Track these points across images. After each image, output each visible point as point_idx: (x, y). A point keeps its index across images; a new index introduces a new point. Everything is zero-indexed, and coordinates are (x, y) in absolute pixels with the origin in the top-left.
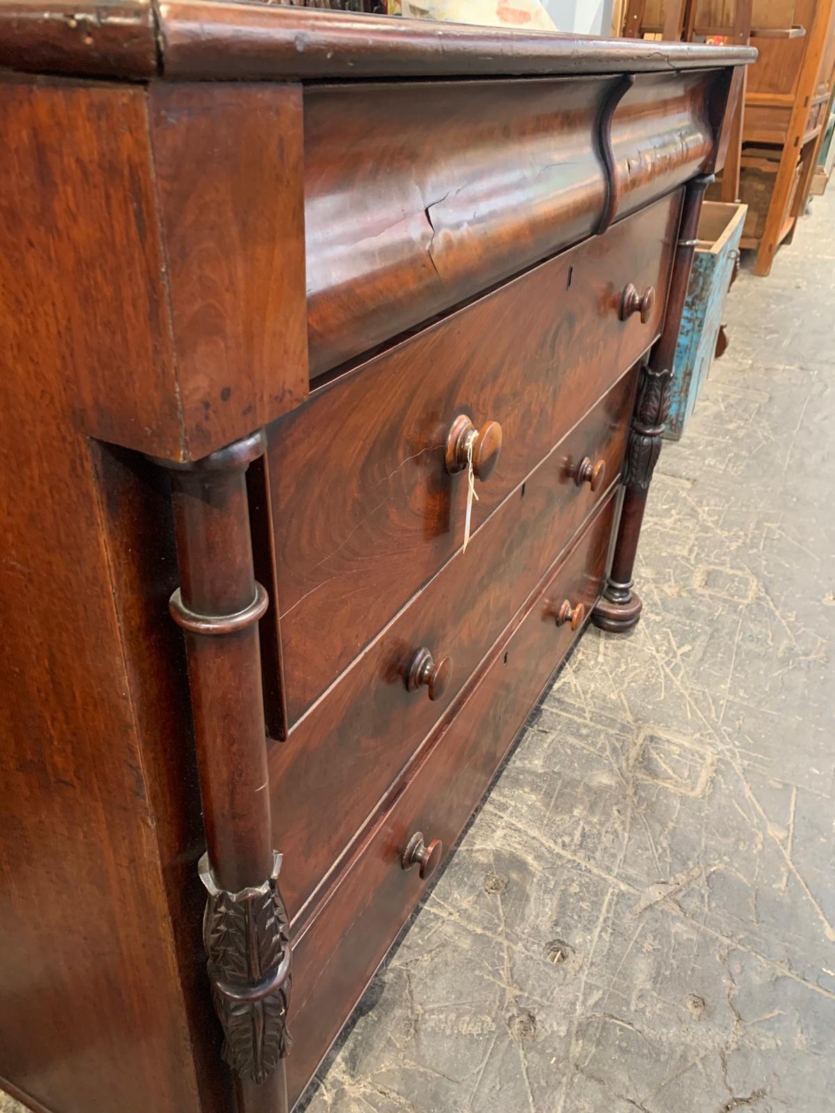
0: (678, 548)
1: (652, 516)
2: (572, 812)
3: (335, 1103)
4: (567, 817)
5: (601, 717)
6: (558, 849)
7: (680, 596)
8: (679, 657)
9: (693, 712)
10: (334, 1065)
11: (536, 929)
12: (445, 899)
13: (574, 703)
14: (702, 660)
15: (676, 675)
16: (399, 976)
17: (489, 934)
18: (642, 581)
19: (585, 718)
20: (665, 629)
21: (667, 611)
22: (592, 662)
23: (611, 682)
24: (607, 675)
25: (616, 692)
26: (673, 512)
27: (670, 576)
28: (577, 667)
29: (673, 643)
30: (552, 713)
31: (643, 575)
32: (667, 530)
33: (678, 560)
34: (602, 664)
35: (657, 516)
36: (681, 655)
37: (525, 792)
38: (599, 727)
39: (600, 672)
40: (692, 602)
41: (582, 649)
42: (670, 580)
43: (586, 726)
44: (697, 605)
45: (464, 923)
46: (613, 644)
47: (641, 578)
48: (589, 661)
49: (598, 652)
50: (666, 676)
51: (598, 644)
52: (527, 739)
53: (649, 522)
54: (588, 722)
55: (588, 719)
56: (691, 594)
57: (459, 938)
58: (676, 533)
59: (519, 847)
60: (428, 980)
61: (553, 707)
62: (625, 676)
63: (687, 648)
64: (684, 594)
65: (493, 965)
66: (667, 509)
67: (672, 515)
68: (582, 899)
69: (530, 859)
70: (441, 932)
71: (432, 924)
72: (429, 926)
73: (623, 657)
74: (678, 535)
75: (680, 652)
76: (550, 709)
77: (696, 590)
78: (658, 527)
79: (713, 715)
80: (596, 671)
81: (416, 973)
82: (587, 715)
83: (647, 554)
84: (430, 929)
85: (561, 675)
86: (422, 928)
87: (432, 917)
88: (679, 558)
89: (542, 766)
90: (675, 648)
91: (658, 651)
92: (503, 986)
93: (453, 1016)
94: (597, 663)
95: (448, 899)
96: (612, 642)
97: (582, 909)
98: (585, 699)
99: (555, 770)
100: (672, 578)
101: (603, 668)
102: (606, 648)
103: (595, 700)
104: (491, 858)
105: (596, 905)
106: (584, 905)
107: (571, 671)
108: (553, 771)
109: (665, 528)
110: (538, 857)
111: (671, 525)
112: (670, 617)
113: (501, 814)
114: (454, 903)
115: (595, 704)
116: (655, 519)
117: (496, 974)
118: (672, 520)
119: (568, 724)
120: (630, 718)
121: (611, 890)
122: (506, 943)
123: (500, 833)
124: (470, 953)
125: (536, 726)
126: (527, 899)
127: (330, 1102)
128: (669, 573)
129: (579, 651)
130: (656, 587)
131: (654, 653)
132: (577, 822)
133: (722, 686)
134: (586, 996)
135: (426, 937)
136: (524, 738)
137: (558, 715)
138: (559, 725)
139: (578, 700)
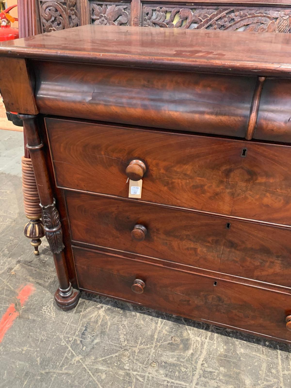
2: (221, 367)
3: (97, 308)
4: (217, 365)
6: (200, 362)
10: (106, 305)
11: (161, 355)
12: (164, 324)
16: (134, 316)
17: (155, 340)
19: (283, 371)
30: (277, 355)
37: (223, 347)
38: (282, 379)
43: (278, 372)
45: (157, 331)
54: (281, 373)
55: (283, 373)
57: (151, 331)
59: (195, 346)
60: (135, 324)
61: (281, 355)
65: (144, 342)
68: (179, 372)
69: (191, 351)
70: (152, 325)
71: (154, 322)
72: (153, 321)
76: (279, 354)
81: (136, 320)
82: (286, 372)
84: (152, 322)
86: (152, 319)
87: (157, 322)
89: (241, 353)
92: (138, 346)
93: (125, 333)
95: (165, 325)
97: (175, 372)
99: (241, 358)
104: (186, 337)
105: (178, 378)
106: (177, 373)
108: (240, 357)
110: (192, 354)
113: (208, 338)
114: (164, 327)
117: (141, 343)
121: (188, 385)
122: (154, 346)
123: (199, 339)
124: (147, 335)
125: (264, 349)
126: (172, 352)
127: (97, 307)
132: (216, 369)
134: (140, 376)
135: (149, 321)
136: (253, 344)
137: (277, 358)
138: (271, 359)
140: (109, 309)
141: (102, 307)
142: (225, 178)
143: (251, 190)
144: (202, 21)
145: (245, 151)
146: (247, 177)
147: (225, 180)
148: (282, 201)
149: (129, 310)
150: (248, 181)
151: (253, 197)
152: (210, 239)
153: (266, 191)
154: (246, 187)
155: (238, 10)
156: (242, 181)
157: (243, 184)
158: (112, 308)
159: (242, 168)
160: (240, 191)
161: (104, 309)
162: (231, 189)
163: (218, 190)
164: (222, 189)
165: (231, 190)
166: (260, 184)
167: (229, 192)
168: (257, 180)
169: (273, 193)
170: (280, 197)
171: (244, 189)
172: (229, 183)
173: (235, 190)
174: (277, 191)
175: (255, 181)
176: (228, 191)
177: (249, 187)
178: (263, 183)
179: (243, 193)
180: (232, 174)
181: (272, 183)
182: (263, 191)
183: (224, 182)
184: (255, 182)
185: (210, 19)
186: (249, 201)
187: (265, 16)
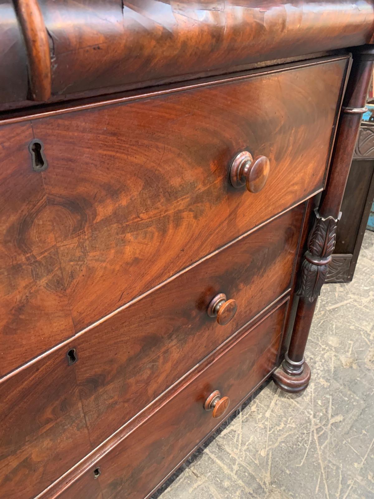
0: (365, 323)
1: (354, 294)
5: (245, 472)
7: (351, 367)
8: (329, 426)
9: (321, 488)
13: (230, 452)
14: (348, 433)
15: (320, 444)
18: (327, 348)
19: (232, 471)
20: (328, 396)
21: (336, 379)
22: (260, 416)
23: (267, 439)
24: (266, 431)
25: (267, 449)
26: (371, 293)
27: (349, 348)
28: (247, 418)
29: (330, 411)
30: (210, 458)
31: (330, 343)
32: (362, 307)
33: (360, 334)
34: (267, 420)
35: (358, 295)
36: (332, 424)
38: (240, 482)
39: (263, 427)
40: (359, 375)
41: (257, 401)
42: (348, 351)
43: (230, 478)
44: (361, 378)
46: (283, 402)
47: (327, 345)
48: (259, 414)
49: (268, 407)
50: (313, 442)
51: (271, 399)
52: (179, 480)
53: (351, 298)
54: (233, 474)
55: (234, 472)
56: (360, 367)
58: (368, 310)
61: (212, 452)
62: (280, 435)
63: (339, 418)
64: (355, 366)
66: (367, 290)
67: (369, 296)
73: (285, 417)
74: (368, 312)
75: (332, 421)
76: (210, 454)
77: (365, 364)
78: (356, 304)
80: (260, 425)
82: (236, 467)
83: (339, 325)
85: (233, 423)
88: (362, 333)
90: (330, 416)
91: (314, 417)
94: (263, 417)
96: (283, 399)
98: (241, 451)
100: (350, 350)
101: (266, 423)
102: (276, 404)
103: (248, 454)
107: (241, 421)
109: (361, 305)
111: (365, 304)
112: (336, 385)
115: (246, 457)
116: (356, 297)
118: (368, 299)
119: (217, 472)
120: (268, 480)
125: (192, 468)
128: (350, 344)
129: (255, 402)
130: (335, 356)
131: (311, 417)
133: (356, 465)
136: (178, 478)
137: (213, 462)
138: (210, 472)
139: (235, 450)
142: (19, 254)
143: (94, 248)
145: (37, 148)
146: (71, 221)
147: (23, 258)
150: (78, 229)
151: (104, 261)
154: (81, 245)
156: (66, 237)
157: (71, 244)
159: (51, 202)
160: (72, 263)
162: (49, 272)
163: (18, 296)
164: (25, 288)
165: (50, 277)
166: (107, 221)
167: (47, 284)
168: (96, 216)
170: (150, 229)
171: (78, 253)
172: (36, 262)
173: (60, 268)
174: (142, 219)
175: (94, 219)
176: (43, 282)
177: (87, 242)
178: (110, 216)
179: (81, 265)
180: (33, 234)
181: (127, 207)
182: (117, 234)
183: (24, 267)
184: (95, 222)
186: (101, 274)
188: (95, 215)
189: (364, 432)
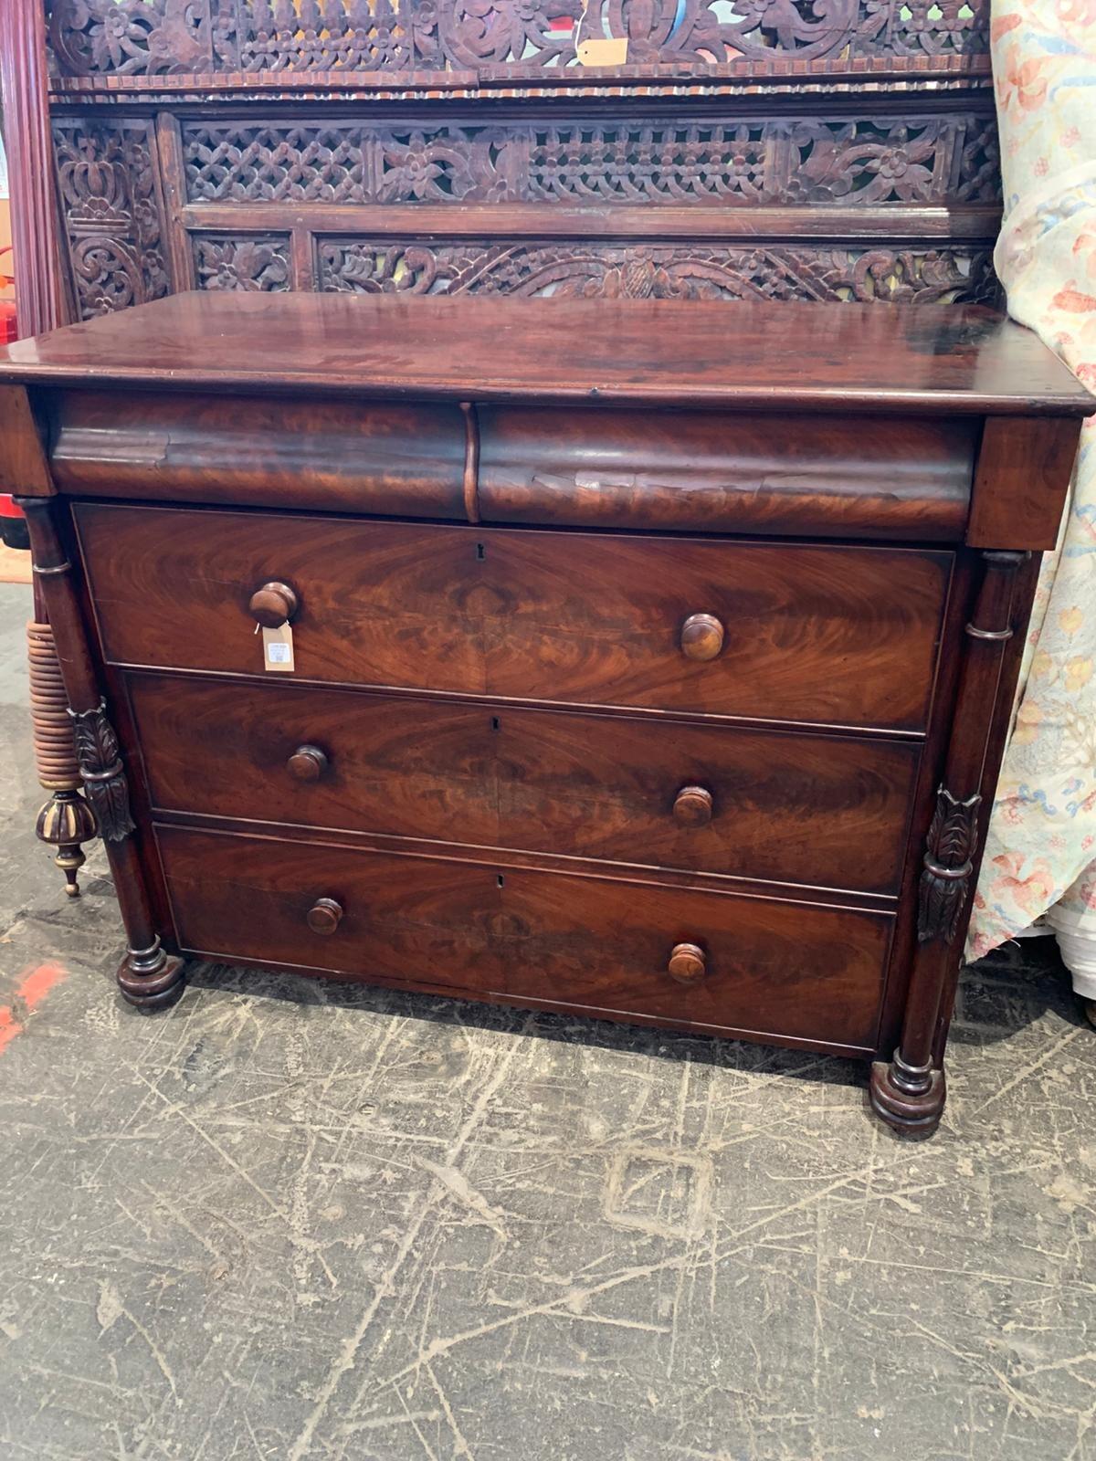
2: (535, 1102)
3: (232, 1003)
4: (527, 1098)
5: (699, 1116)
6: (484, 1098)
7: (1057, 1201)
8: (881, 1196)
9: (764, 1213)
10: (258, 997)
11: (389, 1090)
12: (406, 1027)
13: (712, 1089)
14: (894, 1225)
15: (835, 1193)
16: (328, 1014)
17: (378, 1060)
18: (1059, 1149)
19: (687, 1102)
20: (941, 1179)
21: (995, 1182)
22: (802, 1101)
23: (772, 1122)
24: (784, 1117)
25: (756, 1129)
28: (781, 1086)
29: (912, 1190)
30: (682, 1071)
31: (1082, 1151)
34: (803, 1111)
36: (888, 1200)
37: (549, 1063)
38: (681, 1116)
39: (786, 1110)
40: (1050, 1216)
41: (825, 1088)
43: (675, 1104)
44: (1045, 1221)
45: (386, 1043)
46: (859, 1119)
47: (1071, 1147)
48: (804, 1098)
49: (829, 1104)
50: (826, 1182)
51: (845, 1104)
52: (625, 1054)
54: (684, 1105)
55: (688, 1105)
57: (370, 1042)
59: (477, 1067)
60: (328, 1030)
61: (691, 1070)
62: (795, 1136)
63: (911, 1207)
64: (1065, 1205)
65: (348, 1067)
68: (428, 1119)
69: (465, 1077)
70: (373, 1030)
71: (380, 1024)
72: (377, 1022)
73: (833, 1132)
75: (895, 1198)
76: (687, 1069)
79: (768, 1237)
80: (787, 1107)
81: (333, 1023)
82: (695, 1104)
84: (375, 1024)
85: (758, 1075)
86: (375, 1018)
87: (387, 1023)
89: (593, 1072)
90: (902, 1192)
91: (876, 1171)
92: (331, 1076)
93: (301, 1051)
94: (805, 1105)
95: (407, 1029)
97: (417, 1120)
98: (725, 1100)
99: (590, 1083)
101: (797, 1112)
102: (845, 1112)
103: (729, 1110)
104: (460, 1050)
105: (426, 1130)
106: (423, 1122)
107: (770, 1082)
108: (588, 1081)
110: (468, 1083)
113: (514, 1049)
114: (404, 1033)
115: (722, 1110)
117: (340, 1069)
119: (670, 1087)
120: (713, 1146)
121: (446, 1141)
122: (371, 1072)
123: (491, 1052)
124: (357, 1051)
125: (652, 1060)
126: (418, 1080)
127: (233, 1001)
130: (1055, 1166)
131: (872, 1167)
132: (523, 1108)
133: (844, 1250)
134: (331, 1133)
135: (367, 1023)
137: (680, 1077)
138: (664, 1079)
139: (720, 1094)
140: (263, 1005)
141: (245, 1001)
142: (458, 610)
143: (512, 632)
144: (457, 274)
145: (480, 547)
146: (499, 604)
147: (459, 613)
148: (576, 650)
149: (319, 1003)
150: (501, 612)
151: (520, 648)
152: (466, 763)
153: (542, 631)
154: (502, 625)
155: (535, 249)
156: (492, 613)
157: (495, 620)
158: (273, 1001)
159: (485, 585)
160: (493, 635)
161: (249, 1004)
162: (475, 632)
163: (450, 637)
164: (457, 634)
165: (475, 636)
166: (526, 616)
167: (472, 640)
169: (554, 634)
170: (569, 642)
171: (499, 630)
172: (468, 620)
173: (483, 634)
174: (561, 630)
175: (516, 610)
176: (470, 637)
177: (508, 625)
178: (530, 614)
179: (500, 641)
180: (469, 601)
181: (548, 613)
182: (535, 631)
183: (458, 620)
184: (516, 612)
185: (477, 269)
186: (515, 658)
187: (594, 261)
188: (517, 608)
189: (922, 1249)
